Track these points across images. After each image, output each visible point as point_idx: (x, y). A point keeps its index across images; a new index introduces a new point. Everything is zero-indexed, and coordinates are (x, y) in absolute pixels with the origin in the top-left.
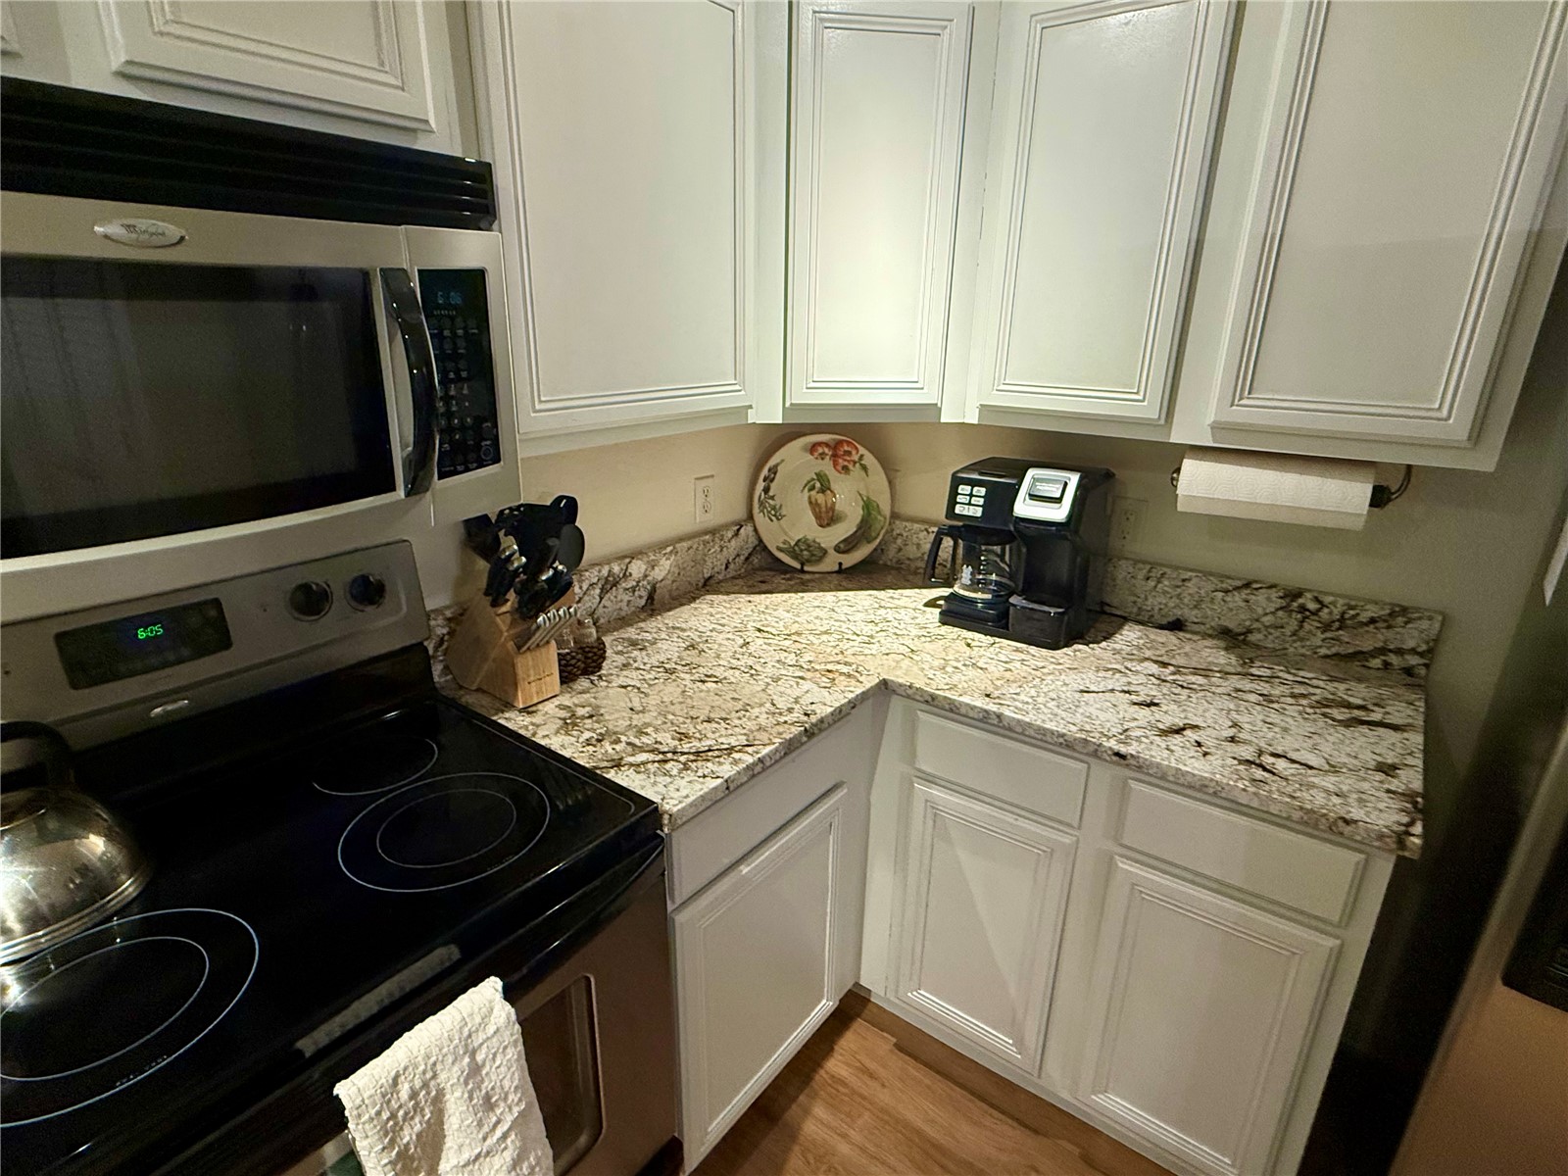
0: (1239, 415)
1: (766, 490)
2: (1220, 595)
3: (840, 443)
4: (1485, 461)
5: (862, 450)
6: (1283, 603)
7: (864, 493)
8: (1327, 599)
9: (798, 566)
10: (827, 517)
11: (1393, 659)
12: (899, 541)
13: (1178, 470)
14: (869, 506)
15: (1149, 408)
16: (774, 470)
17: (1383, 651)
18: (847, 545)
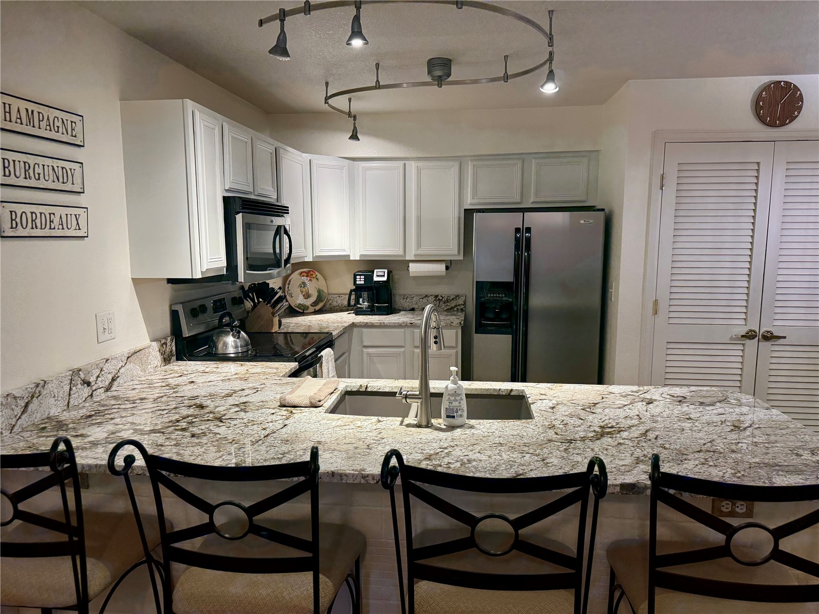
0: (419, 252)
1: (288, 288)
2: (421, 299)
3: (309, 271)
4: (461, 258)
5: (317, 273)
6: (435, 299)
7: (317, 287)
8: (443, 296)
9: (302, 311)
10: (307, 296)
11: (458, 307)
12: (330, 301)
13: (409, 267)
14: (319, 291)
15: (401, 252)
16: (290, 281)
17: (456, 306)
18: (315, 304)
